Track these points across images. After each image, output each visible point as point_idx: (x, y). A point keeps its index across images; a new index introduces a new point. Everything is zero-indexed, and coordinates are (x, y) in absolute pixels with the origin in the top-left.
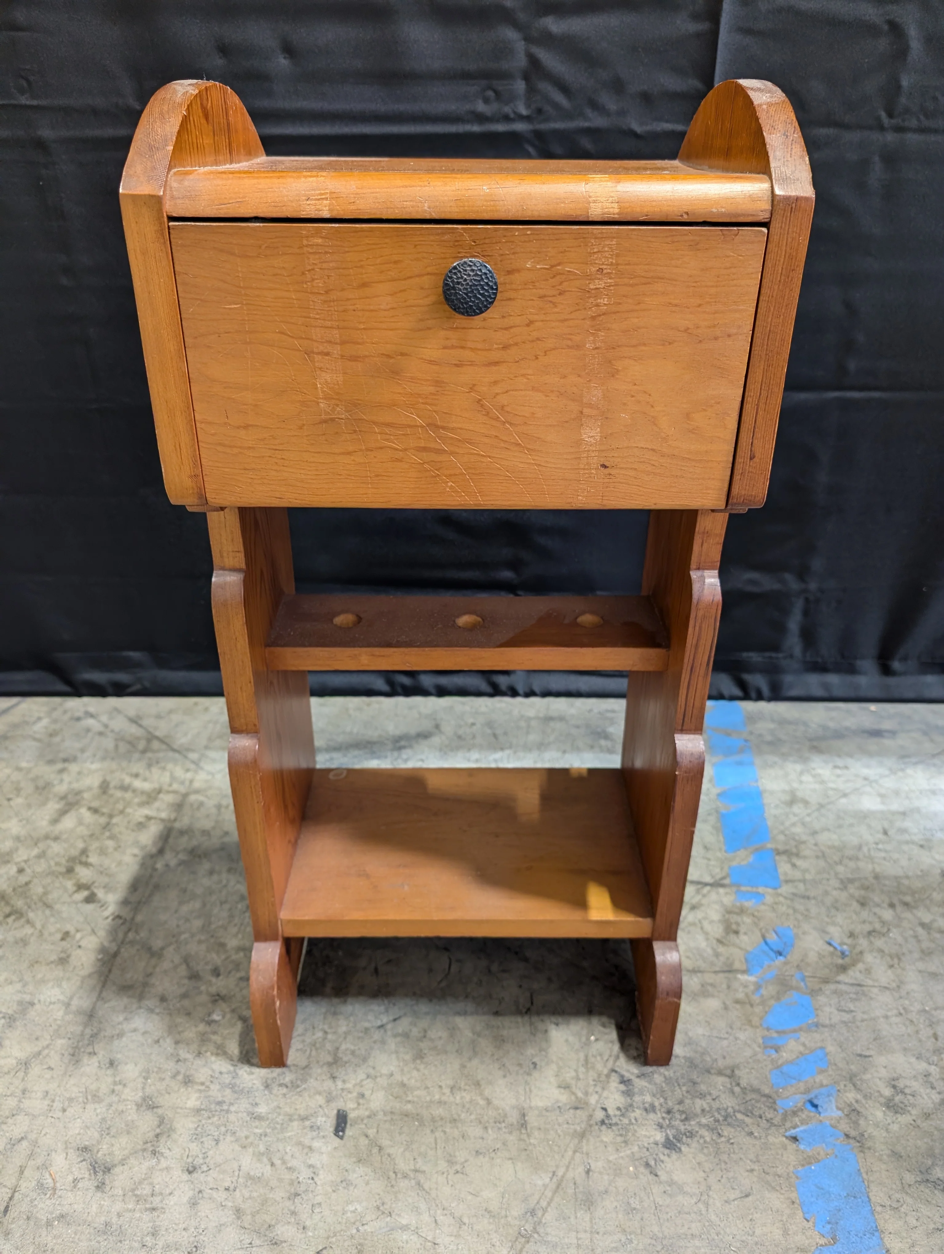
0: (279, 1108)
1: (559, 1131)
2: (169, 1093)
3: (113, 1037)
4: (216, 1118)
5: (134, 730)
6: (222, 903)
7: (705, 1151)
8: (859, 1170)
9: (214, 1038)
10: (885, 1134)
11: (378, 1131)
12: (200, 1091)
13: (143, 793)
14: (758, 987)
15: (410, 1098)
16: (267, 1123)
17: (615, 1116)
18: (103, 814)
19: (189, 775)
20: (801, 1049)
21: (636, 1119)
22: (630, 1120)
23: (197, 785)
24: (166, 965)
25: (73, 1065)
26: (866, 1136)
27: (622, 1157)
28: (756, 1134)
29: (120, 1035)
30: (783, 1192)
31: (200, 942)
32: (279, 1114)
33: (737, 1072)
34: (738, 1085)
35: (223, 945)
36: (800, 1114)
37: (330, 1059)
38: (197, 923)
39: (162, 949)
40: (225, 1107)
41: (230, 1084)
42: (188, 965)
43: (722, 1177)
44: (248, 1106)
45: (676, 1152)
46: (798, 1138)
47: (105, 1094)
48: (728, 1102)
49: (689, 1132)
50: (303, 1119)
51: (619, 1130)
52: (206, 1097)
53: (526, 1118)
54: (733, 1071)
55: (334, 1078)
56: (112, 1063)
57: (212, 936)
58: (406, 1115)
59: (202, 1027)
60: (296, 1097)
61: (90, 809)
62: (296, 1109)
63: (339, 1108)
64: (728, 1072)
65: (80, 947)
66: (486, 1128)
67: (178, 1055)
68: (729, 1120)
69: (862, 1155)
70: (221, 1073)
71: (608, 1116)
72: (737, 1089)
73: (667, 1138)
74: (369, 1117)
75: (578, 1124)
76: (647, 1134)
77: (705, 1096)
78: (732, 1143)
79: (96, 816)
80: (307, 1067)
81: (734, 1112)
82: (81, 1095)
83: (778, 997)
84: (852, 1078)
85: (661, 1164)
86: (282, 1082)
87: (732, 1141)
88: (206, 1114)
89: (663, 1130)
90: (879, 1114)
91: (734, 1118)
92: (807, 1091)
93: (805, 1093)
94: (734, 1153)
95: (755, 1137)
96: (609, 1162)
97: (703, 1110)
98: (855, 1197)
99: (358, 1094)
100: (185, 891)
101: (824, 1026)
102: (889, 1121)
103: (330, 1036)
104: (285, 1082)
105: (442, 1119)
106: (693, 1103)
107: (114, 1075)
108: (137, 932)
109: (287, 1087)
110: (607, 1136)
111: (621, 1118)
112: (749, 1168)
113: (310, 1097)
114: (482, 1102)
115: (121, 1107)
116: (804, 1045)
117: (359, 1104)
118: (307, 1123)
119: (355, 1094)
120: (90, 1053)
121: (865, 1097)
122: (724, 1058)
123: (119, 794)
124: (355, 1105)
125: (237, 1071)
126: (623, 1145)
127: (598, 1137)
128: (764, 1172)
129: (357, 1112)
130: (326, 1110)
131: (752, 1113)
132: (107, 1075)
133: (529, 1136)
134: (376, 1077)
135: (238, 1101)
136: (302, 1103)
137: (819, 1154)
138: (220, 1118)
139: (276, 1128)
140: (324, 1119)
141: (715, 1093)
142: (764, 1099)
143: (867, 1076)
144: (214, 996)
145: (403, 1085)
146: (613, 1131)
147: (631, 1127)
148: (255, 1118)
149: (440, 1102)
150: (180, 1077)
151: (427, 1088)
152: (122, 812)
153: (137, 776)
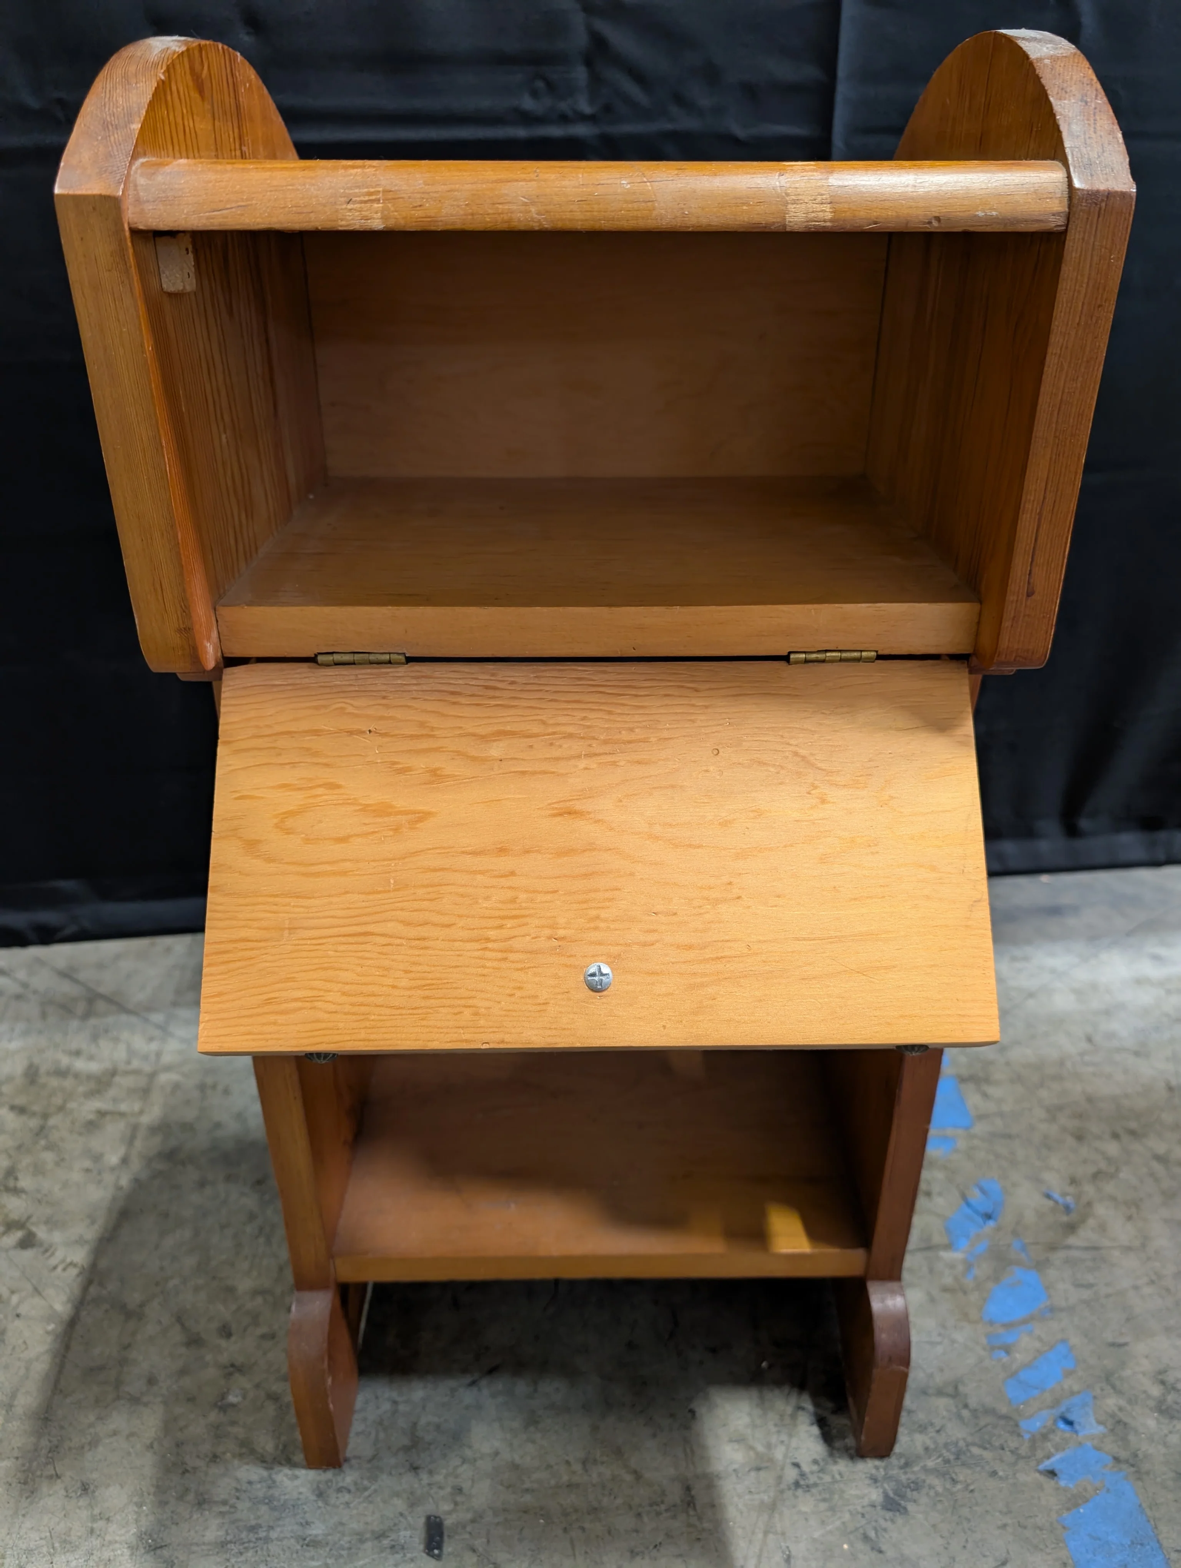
0: (342, 1524)
1: (740, 1506)
2: (177, 1524)
3: (83, 1447)
4: (250, 1553)
5: (66, 988)
6: (223, 1227)
7: (939, 1507)
8: (1140, 1506)
9: (235, 1430)
10: (1163, 1450)
11: (488, 1541)
12: (222, 1514)
13: (89, 1077)
14: (968, 1266)
15: (527, 1485)
16: (328, 1549)
17: (812, 1473)
18: (34, 1114)
19: (154, 1046)
20: (1037, 1345)
21: (840, 1474)
22: (833, 1477)
23: (167, 1059)
24: (151, 1329)
25: (27, 1498)
26: (1141, 1455)
27: (831, 1532)
28: (1001, 1473)
29: (94, 1443)
30: (1048, 1550)
31: (197, 1289)
32: (343, 1535)
33: (961, 1388)
34: (966, 1406)
35: (231, 1290)
36: (1051, 1436)
37: (406, 1441)
38: (190, 1261)
39: (142, 1305)
40: (262, 1534)
41: (265, 1498)
42: (183, 1325)
43: (967, 1541)
44: (296, 1527)
45: (901, 1514)
46: (1057, 1472)
47: (80, 1537)
48: (957, 1433)
49: (913, 1482)
50: (379, 1536)
51: (820, 1494)
52: (233, 1522)
53: (693, 1493)
54: (956, 1388)
55: (415, 1469)
56: (85, 1488)
57: (214, 1278)
58: (525, 1512)
59: (214, 1416)
60: (365, 1505)
61: (13, 1108)
62: (367, 1523)
63: (429, 1513)
64: (950, 1390)
65: (18, 1316)
66: (639, 1515)
67: (183, 1463)
68: (963, 1457)
69: (1140, 1483)
70: (250, 1483)
71: (803, 1475)
72: (965, 1413)
73: (886, 1495)
74: (473, 1521)
75: (765, 1492)
76: (858, 1492)
77: (926, 1428)
78: (972, 1491)
79: (24, 1118)
80: (374, 1457)
81: (967, 1446)
82: (43, 1542)
83: (996, 1278)
84: (1108, 1378)
85: (884, 1534)
86: (341, 1484)
87: (971, 1487)
88: (235, 1548)
89: (879, 1484)
90: (1150, 1422)
91: (968, 1454)
92: (1056, 1403)
93: (1052, 1407)
94: (977, 1504)
95: (1001, 1478)
96: (814, 1540)
97: (927, 1449)
98: (1142, 1545)
99: (453, 1488)
100: (166, 1215)
101: (1061, 1310)
102: (1166, 1431)
103: (402, 1408)
104: (345, 1485)
105: (576, 1511)
106: (912, 1441)
107: (91, 1506)
108: (101, 1284)
109: (349, 1491)
110: (806, 1504)
111: (821, 1475)
112: (1000, 1523)
113: (385, 1502)
114: (629, 1478)
115: (107, 1554)
116: (1040, 1339)
117: (456, 1504)
118: (386, 1542)
119: (449, 1490)
120: (50, 1477)
121: (1130, 1402)
122: (941, 1370)
123: (54, 1082)
124: (452, 1506)
125: (274, 1476)
126: (829, 1513)
127: (794, 1507)
128: (1019, 1526)
129: (454, 1516)
130: (409, 1518)
131: (990, 1443)
132: (79, 1508)
133: (700, 1519)
134: (475, 1460)
135: (281, 1523)
136: (373, 1513)
137: (1085, 1490)
138: (257, 1552)
139: (341, 1556)
140: (408, 1533)
141: (938, 1422)
142: (1002, 1422)
143: (1127, 1372)
144: (225, 1367)
145: (515, 1467)
146: (812, 1496)
147: (836, 1486)
148: (307, 1545)
149: (570, 1486)
150: (191, 1497)
151: (549, 1467)
152: (61, 1109)
153: (78, 1053)
